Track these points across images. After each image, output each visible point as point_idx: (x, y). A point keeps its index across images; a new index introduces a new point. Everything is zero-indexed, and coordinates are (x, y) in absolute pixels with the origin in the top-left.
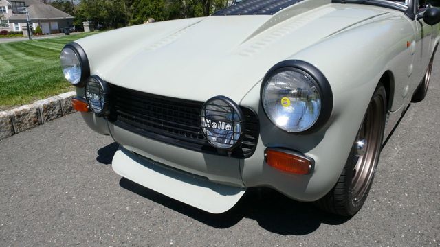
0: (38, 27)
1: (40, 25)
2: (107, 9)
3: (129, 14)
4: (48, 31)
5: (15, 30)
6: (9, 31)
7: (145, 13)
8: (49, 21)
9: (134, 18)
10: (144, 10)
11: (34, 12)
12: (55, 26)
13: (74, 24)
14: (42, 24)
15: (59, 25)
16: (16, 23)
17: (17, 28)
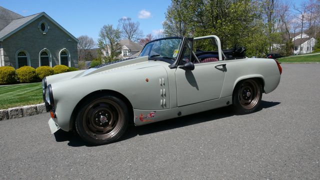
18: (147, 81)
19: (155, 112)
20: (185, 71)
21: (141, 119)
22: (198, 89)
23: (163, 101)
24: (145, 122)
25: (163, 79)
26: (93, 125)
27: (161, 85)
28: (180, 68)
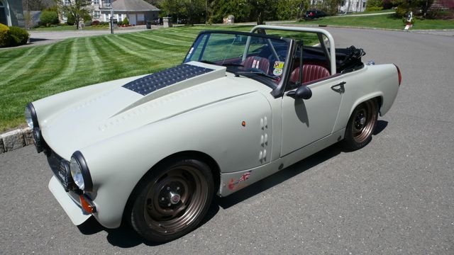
0: (126, 19)
1: (128, 17)
2: (187, 6)
3: (210, 10)
4: (135, 23)
5: (105, 21)
6: (100, 21)
7: (225, 9)
8: (136, 13)
9: (214, 14)
10: (225, 6)
11: (123, 5)
12: (142, 18)
13: (159, 16)
14: (130, 15)
15: (145, 17)
16: (107, 15)
17: (107, 19)
18: (244, 125)
19: (250, 171)
20: (294, 100)
21: (230, 186)
22: (308, 125)
23: (263, 154)
24: (235, 189)
25: (266, 118)
26: (157, 210)
27: (263, 129)
28: (288, 95)
